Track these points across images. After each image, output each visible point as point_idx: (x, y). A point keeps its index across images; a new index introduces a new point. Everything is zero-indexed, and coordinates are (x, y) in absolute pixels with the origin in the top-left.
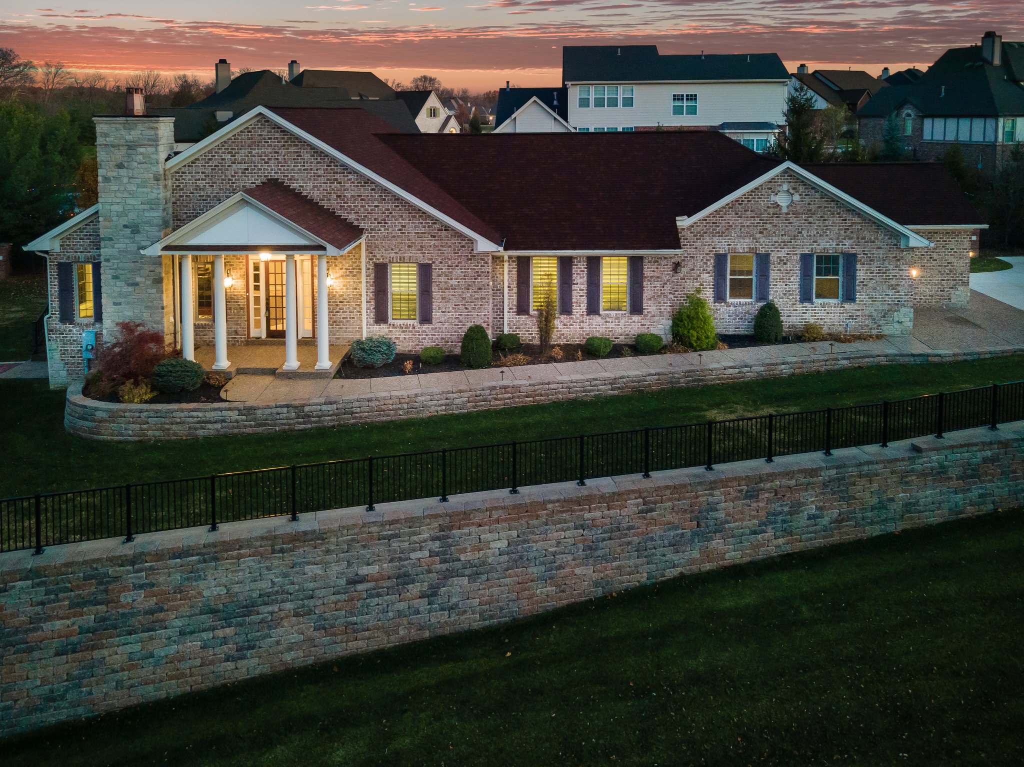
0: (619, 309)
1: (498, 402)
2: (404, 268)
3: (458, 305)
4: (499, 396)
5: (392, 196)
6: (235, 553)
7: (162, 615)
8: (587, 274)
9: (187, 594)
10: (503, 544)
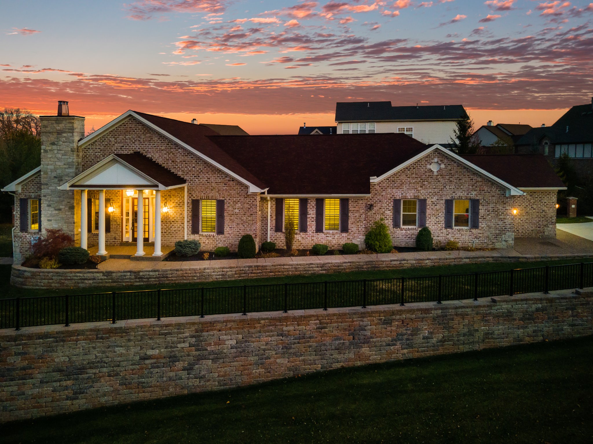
0: (334, 229)
1: (253, 275)
2: (209, 202)
3: (239, 224)
4: (254, 271)
5: (203, 161)
6: (75, 338)
7: (30, 371)
8: (316, 209)
9: (45, 360)
10: (234, 342)
